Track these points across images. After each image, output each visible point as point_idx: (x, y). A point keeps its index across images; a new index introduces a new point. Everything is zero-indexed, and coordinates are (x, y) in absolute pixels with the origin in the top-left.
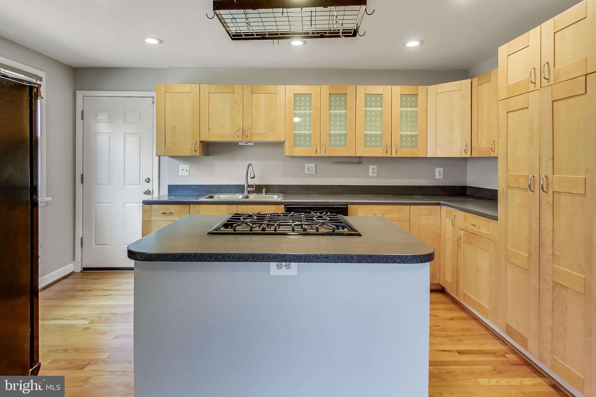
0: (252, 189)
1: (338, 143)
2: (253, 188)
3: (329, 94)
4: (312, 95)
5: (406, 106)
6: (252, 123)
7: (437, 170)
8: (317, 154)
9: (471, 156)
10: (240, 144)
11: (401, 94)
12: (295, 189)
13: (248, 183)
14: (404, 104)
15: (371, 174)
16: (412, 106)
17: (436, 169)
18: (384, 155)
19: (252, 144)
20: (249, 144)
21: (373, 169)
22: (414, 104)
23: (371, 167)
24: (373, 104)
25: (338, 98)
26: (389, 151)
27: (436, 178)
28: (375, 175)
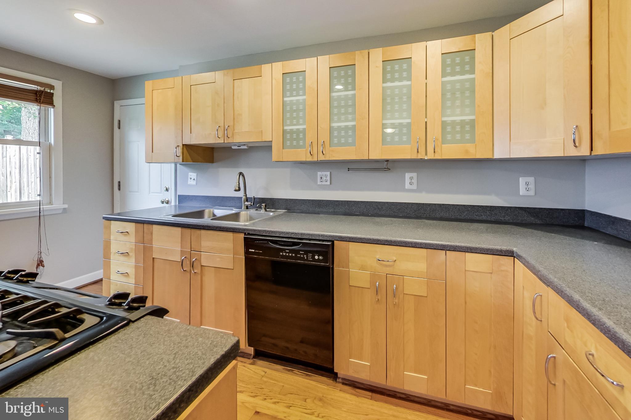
0: (250, 203)
1: (343, 140)
2: (252, 203)
3: (330, 68)
4: (306, 72)
5: (453, 74)
6: (234, 119)
7: (522, 181)
8: (325, 157)
9: (591, 153)
10: (233, 147)
11: (442, 54)
12: (304, 205)
13: (246, 196)
14: (449, 70)
15: (407, 186)
16: (462, 73)
17: (521, 179)
18: (414, 156)
19: (245, 147)
20: (242, 147)
21: (411, 178)
22: (467, 68)
23: (408, 175)
24: (397, 75)
25: (342, 73)
26: (422, 150)
27: (521, 194)
28: (414, 187)
